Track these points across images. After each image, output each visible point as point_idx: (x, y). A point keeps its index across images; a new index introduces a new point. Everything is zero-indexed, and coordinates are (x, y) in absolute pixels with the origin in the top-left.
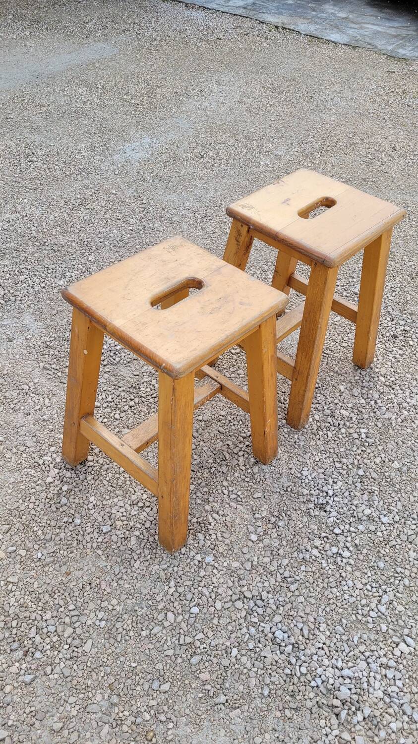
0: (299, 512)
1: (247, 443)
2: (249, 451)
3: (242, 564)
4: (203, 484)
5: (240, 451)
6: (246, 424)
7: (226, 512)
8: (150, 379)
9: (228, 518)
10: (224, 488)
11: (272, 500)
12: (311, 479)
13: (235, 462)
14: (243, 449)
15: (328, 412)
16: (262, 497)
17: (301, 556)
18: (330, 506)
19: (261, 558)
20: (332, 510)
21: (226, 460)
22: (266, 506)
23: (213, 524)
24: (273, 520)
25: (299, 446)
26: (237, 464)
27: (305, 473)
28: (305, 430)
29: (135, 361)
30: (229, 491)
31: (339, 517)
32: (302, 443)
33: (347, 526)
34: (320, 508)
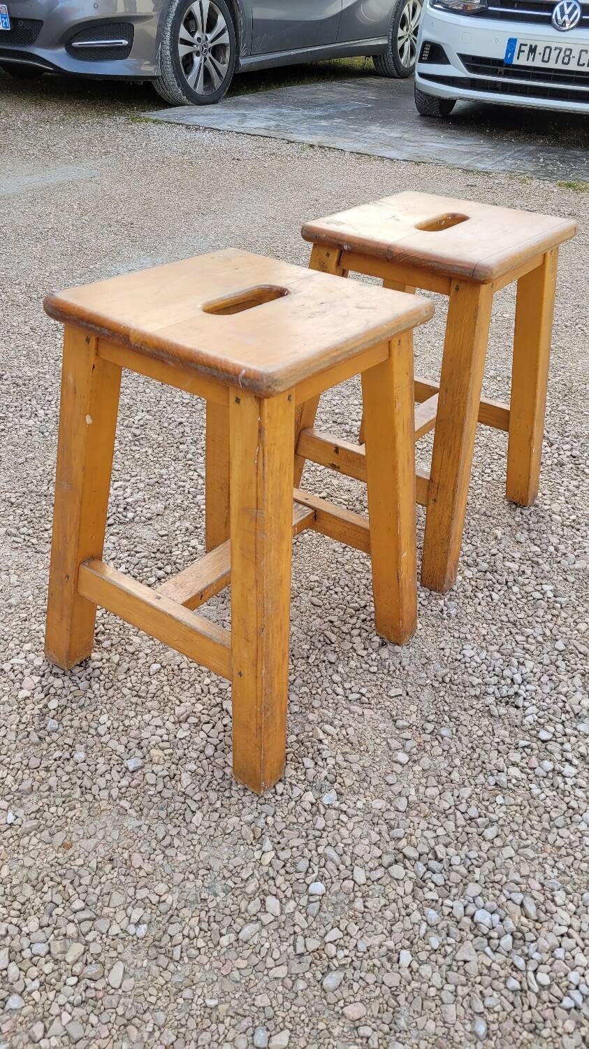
0: (472, 712)
1: (363, 616)
2: (367, 628)
3: (390, 801)
4: (299, 681)
5: (352, 629)
6: (356, 589)
7: (345, 721)
9: (351, 731)
10: (335, 685)
11: (421, 698)
12: (481, 662)
13: (347, 646)
14: (357, 626)
15: (485, 566)
16: (404, 694)
17: (492, 780)
18: (521, 698)
19: (422, 789)
20: (527, 704)
21: (333, 643)
22: (414, 708)
23: (326, 741)
24: (430, 727)
25: (449, 615)
26: (352, 648)
27: (468, 653)
28: (454, 593)
29: (160, 517)
30: (345, 689)
31: (541, 713)
32: (453, 612)
33: (560, 727)
34: (507, 703)
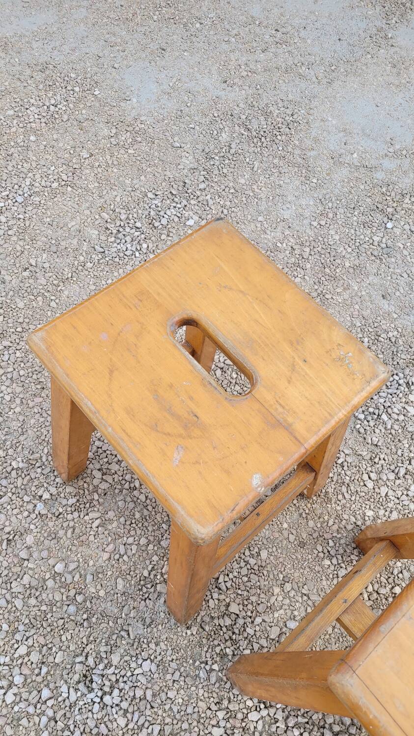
0: (85, 640)
3: (28, 548)
4: (146, 512)
7: (101, 536)
9: (92, 538)
10: (137, 539)
11: (110, 604)
12: (136, 672)
17: (21, 628)
18: (86, 693)
19: (31, 572)
20: (79, 694)
22: (102, 593)
23: (87, 518)
24: (80, 598)
25: (199, 668)
27: (147, 665)
28: (228, 686)
31: (67, 703)
32: (202, 675)
33: (50, 713)
34: (85, 676)
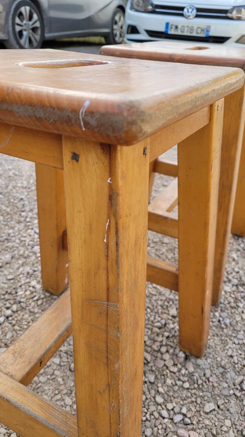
1: (166, 334)
2: (172, 344)
5: (161, 346)
6: (156, 310)
8: (28, 280)
10: (159, 407)
11: (232, 410)
13: (161, 364)
14: (164, 343)
15: (235, 281)
16: (217, 408)
21: (148, 362)
26: (165, 365)
28: (222, 305)
29: (8, 265)
30: (168, 410)
32: (228, 321)
